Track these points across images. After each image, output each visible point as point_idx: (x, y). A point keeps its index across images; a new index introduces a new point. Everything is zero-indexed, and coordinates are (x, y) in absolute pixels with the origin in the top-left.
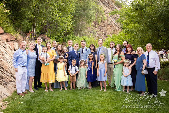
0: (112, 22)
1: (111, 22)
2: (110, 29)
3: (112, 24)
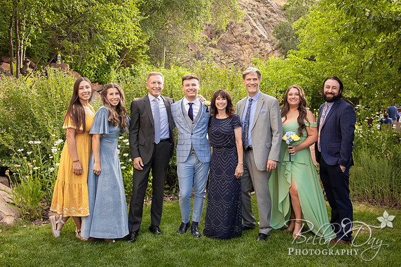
1: (252, 31)
2: (251, 50)
3: (256, 36)
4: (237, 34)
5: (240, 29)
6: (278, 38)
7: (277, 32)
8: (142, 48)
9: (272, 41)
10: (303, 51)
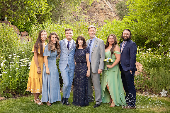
0: (107, 6)
1: (105, 6)
3: (107, 8)
4: (97, 7)
5: (99, 5)
6: (118, 10)
7: (118, 7)
8: (49, 14)
9: (115, 11)
10: (131, 17)
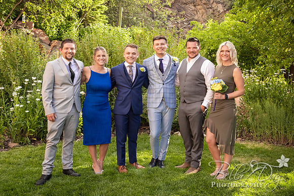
2: (204, 11)
8: (101, 8)
9: (224, 2)
